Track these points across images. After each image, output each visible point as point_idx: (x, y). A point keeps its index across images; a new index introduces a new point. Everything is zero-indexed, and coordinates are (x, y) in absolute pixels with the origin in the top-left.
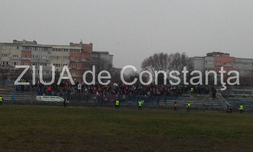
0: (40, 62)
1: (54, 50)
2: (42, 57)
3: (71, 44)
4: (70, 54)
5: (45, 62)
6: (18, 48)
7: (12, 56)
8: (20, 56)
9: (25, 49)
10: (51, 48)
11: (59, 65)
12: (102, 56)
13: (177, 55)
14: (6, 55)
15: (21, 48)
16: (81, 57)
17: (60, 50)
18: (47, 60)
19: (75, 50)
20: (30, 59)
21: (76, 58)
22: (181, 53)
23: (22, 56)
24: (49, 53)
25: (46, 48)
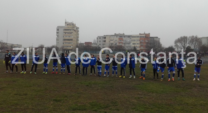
0: (127, 43)
1: (132, 37)
2: (127, 40)
3: (140, 34)
4: (140, 39)
5: (129, 43)
6: (117, 37)
7: (115, 41)
8: (118, 40)
9: (120, 37)
10: (131, 36)
11: (135, 44)
12: (155, 39)
13: (193, 36)
14: (112, 40)
15: (118, 37)
16: (145, 40)
17: (135, 37)
18: (130, 42)
19: (142, 36)
20: (122, 42)
21: (143, 40)
22: (195, 36)
23: (119, 40)
24: (131, 38)
25: (129, 36)
